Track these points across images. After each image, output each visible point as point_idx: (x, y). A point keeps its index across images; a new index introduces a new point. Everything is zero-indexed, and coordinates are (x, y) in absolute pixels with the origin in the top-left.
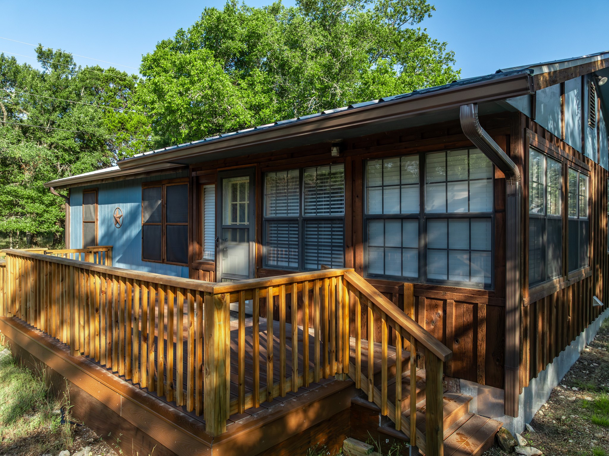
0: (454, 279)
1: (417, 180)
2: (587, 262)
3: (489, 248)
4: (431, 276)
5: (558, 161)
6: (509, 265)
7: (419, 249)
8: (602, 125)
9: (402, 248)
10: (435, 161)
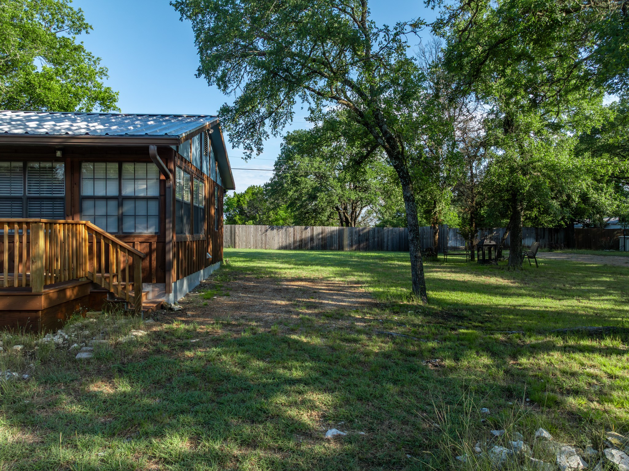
0: (138, 231)
1: (117, 177)
2: (203, 231)
3: (157, 214)
4: (124, 231)
5: (189, 173)
6: (167, 221)
7: (118, 216)
8: (212, 155)
9: (107, 215)
10: (128, 167)
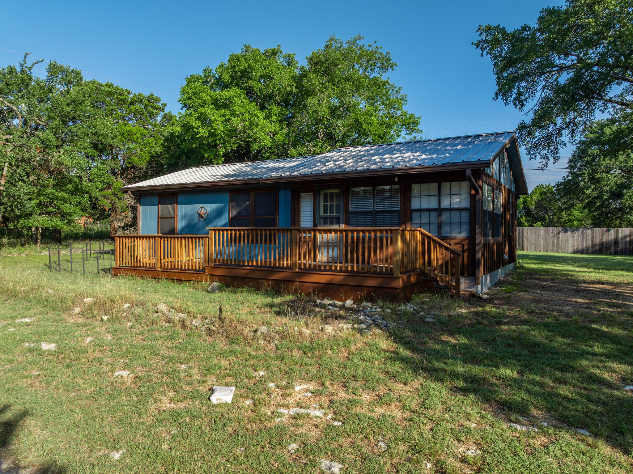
0: (453, 235)
1: (437, 194)
2: (501, 235)
3: (468, 221)
4: (443, 235)
5: (491, 186)
6: (477, 227)
7: (438, 223)
8: (508, 165)
9: (429, 223)
10: (445, 186)
